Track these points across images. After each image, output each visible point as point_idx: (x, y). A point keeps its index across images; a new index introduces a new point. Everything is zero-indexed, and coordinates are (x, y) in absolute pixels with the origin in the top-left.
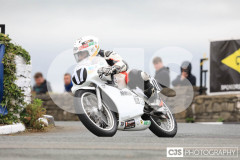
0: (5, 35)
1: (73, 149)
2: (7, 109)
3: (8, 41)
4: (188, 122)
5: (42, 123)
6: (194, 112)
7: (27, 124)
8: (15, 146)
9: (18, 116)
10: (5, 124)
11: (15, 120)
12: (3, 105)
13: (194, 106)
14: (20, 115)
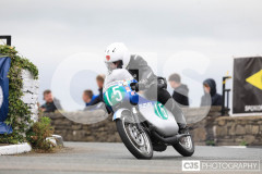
0: (11, 47)
2: (12, 127)
3: (14, 53)
4: (208, 145)
5: (50, 143)
6: (215, 134)
7: (34, 144)
8: (20, 167)
9: (24, 135)
10: (10, 143)
11: (21, 140)
12: (8, 123)
13: (215, 128)
14: (27, 134)
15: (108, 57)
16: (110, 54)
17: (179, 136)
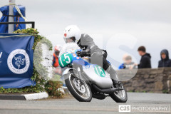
0: (35, 29)
1: (83, 111)
2: (36, 82)
3: (37, 33)
4: (164, 93)
5: (60, 92)
6: (169, 86)
7: (50, 93)
8: (41, 108)
9: (43, 87)
10: (34, 92)
11: (41, 90)
12: (32, 79)
13: (168, 82)
14: (45, 86)
15: (65, 35)
16: (67, 33)
17: (114, 89)
